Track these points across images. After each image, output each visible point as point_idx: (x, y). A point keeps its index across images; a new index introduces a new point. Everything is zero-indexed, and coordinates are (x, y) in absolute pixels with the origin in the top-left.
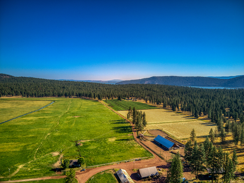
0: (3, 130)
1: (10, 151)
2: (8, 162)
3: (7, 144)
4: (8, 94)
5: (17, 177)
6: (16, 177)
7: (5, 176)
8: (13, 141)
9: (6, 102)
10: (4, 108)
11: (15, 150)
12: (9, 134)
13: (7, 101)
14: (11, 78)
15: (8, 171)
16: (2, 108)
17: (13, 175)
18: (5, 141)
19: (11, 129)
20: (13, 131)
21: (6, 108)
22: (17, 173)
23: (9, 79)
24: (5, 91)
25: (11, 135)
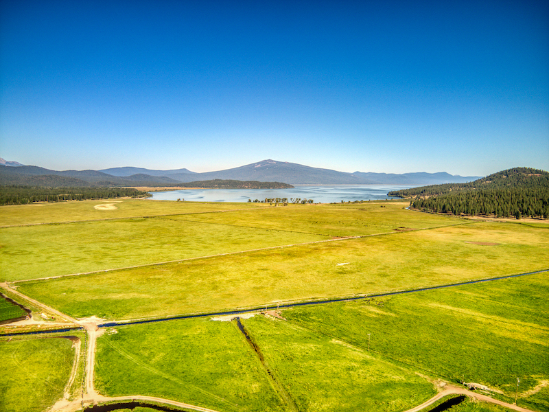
0: (518, 290)
1: (527, 342)
2: (518, 363)
3: (523, 323)
4: (536, 213)
5: (532, 404)
6: (530, 403)
7: (506, 390)
8: (536, 321)
9: (529, 232)
10: (524, 243)
11: (538, 342)
12: (529, 304)
13: (532, 229)
14: (544, 176)
15: (514, 382)
16: (520, 242)
17: (525, 395)
18: (519, 316)
19: (535, 293)
20: (539, 298)
21: (527, 243)
22: (534, 395)
23: (540, 180)
24: (530, 207)
25: (533, 307)
